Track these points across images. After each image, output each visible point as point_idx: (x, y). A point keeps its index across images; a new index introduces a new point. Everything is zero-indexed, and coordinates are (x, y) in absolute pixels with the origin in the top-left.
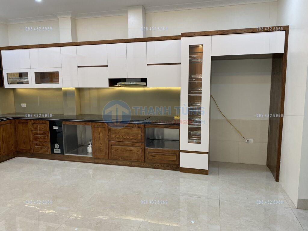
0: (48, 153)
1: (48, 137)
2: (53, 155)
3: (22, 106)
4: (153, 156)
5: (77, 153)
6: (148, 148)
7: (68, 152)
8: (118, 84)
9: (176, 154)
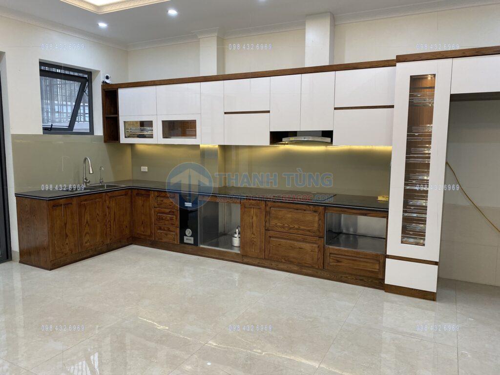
0: (176, 243)
1: (176, 218)
2: (183, 245)
3: (142, 170)
4: (338, 261)
5: (217, 245)
6: (331, 247)
7: (203, 243)
8: (284, 139)
9: (378, 261)
